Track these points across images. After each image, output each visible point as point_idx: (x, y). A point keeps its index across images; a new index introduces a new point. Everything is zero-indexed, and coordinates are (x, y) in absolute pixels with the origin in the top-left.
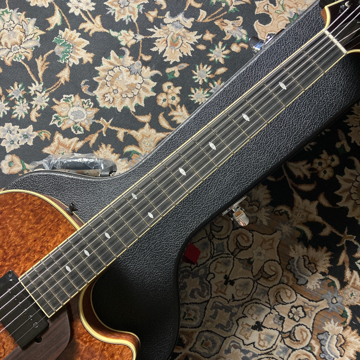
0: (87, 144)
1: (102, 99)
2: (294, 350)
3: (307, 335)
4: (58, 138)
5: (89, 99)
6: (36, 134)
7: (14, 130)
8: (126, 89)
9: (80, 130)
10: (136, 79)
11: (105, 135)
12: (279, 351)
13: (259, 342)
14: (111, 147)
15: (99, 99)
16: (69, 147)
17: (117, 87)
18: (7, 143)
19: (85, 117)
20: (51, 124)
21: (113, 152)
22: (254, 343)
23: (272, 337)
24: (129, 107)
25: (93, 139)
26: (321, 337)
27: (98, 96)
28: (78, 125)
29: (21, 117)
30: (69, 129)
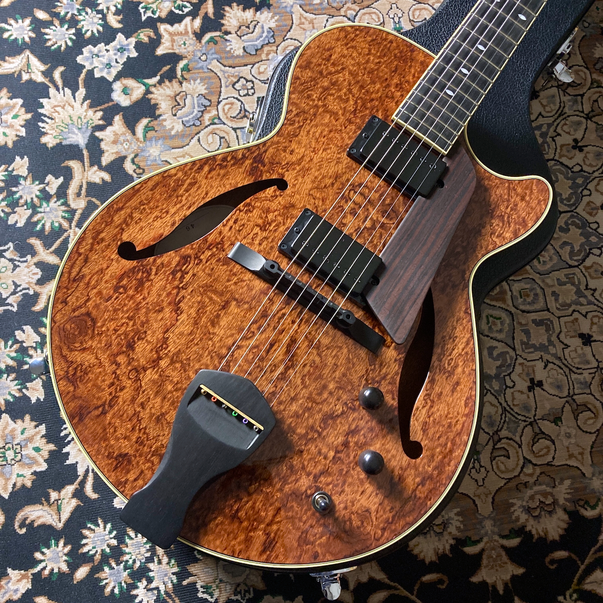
0: (206, 17)
2: (582, 96)
3: (585, 73)
4: (165, 30)
6: (133, 40)
7: (100, 51)
9: (186, 7)
12: (569, 106)
13: (544, 108)
14: (238, 5)
16: (187, 33)
18: (101, 70)
20: (144, 18)
21: (244, 10)
22: (540, 114)
23: (553, 96)
25: (209, 7)
28: (179, 2)
29: (98, 31)
30: (171, 12)
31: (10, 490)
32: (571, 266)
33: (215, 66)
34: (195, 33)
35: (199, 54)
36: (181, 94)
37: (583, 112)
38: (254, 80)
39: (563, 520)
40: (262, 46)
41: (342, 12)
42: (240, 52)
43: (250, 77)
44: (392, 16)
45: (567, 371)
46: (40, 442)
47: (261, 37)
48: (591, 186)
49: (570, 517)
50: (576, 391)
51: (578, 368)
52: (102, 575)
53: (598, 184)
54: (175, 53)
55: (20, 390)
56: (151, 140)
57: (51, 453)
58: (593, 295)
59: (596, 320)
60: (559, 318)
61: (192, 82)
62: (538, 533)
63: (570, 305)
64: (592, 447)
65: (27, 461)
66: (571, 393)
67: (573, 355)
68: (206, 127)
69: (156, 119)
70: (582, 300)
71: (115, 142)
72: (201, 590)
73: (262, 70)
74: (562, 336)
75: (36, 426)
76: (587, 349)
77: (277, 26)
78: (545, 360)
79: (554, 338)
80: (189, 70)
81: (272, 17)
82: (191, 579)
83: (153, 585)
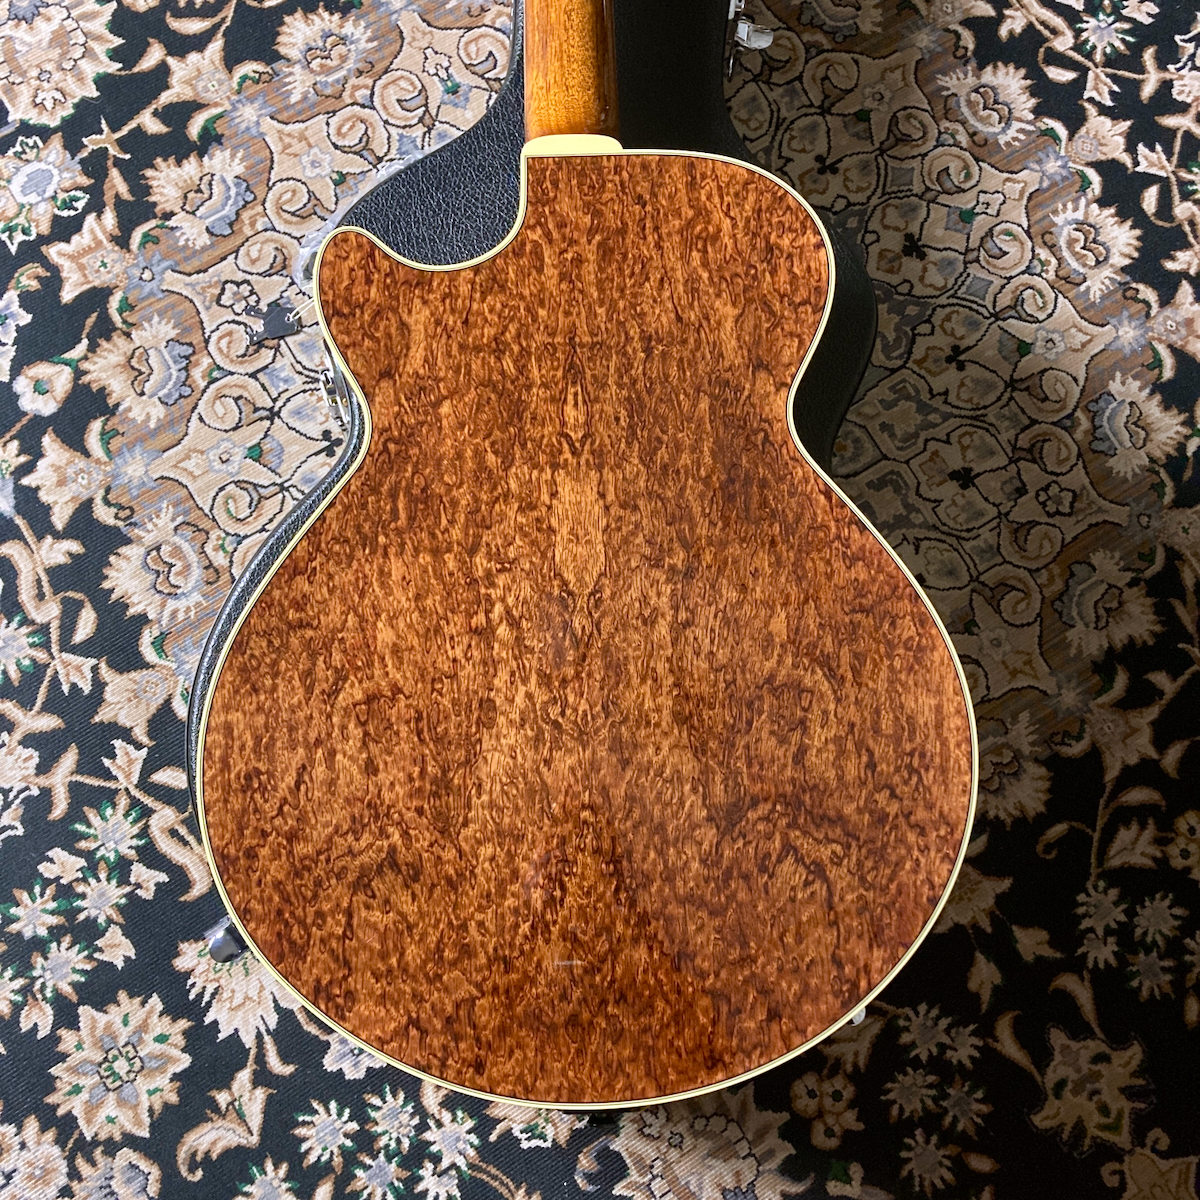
0: (119, 203)
1: (40, 113)
2: (800, 78)
3: (789, 39)
4: (60, 254)
5: (20, 138)
6: (12, 295)
8: (55, 53)
9: (77, 199)
10: (49, 19)
11: (128, 157)
12: (786, 103)
14: (165, 160)
15: (35, 118)
16: (99, 244)
17: (38, 66)
19: (55, 172)
20: (13, 249)
21: (179, 163)
23: (754, 99)
24: (101, 71)
25: (117, 184)
26: (805, 18)
27: (26, 118)
28: (62, 196)
30: (56, 219)
31: (147, 1121)
32: (893, 371)
33: (173, 281)
34: (114, 239)
35: (137, 272)
36: (137, 353)
37: (812, 105)
38: (248, 277)
39: (1041, 778)
40: (238, 214)
41: (347, 98)
42: (205, 239)
43: (240, 276)
44: (433, 71)
45: (954, 541)
46: (161, 1025)
47: (228, 198)
48: (874, 225)
49: (1049, 769)
50: (981, 568)
51: (968, 530)
52: (358, 1185)
53: (884, 217)
54: (94, 288)
55: (90, 958)
56: (120, 453)
57: (186, 1033)
58: (946, 402)
59: (966, 441)
60: (907, 462)
61: (146, 325)
62: (1010, 815)
63: (916, 435)
64: (1040, 646)
65: (154, 1064)
66: (975, 574)
67: (953, 511)
68: (204, 391)
69: (113, 414)
70: (933, 418)
71: (62, 482)
72: (525, 1136)
73: (254, 254)
74: (923, 489)
75: (143, 1003)
76: (971, 492)
77: (246, 168)
78: (911, 539)
79: (912, 499)
80: (132, 308)
81: (233, 156)
82: (500, 1128)
83: (445, 1164)
